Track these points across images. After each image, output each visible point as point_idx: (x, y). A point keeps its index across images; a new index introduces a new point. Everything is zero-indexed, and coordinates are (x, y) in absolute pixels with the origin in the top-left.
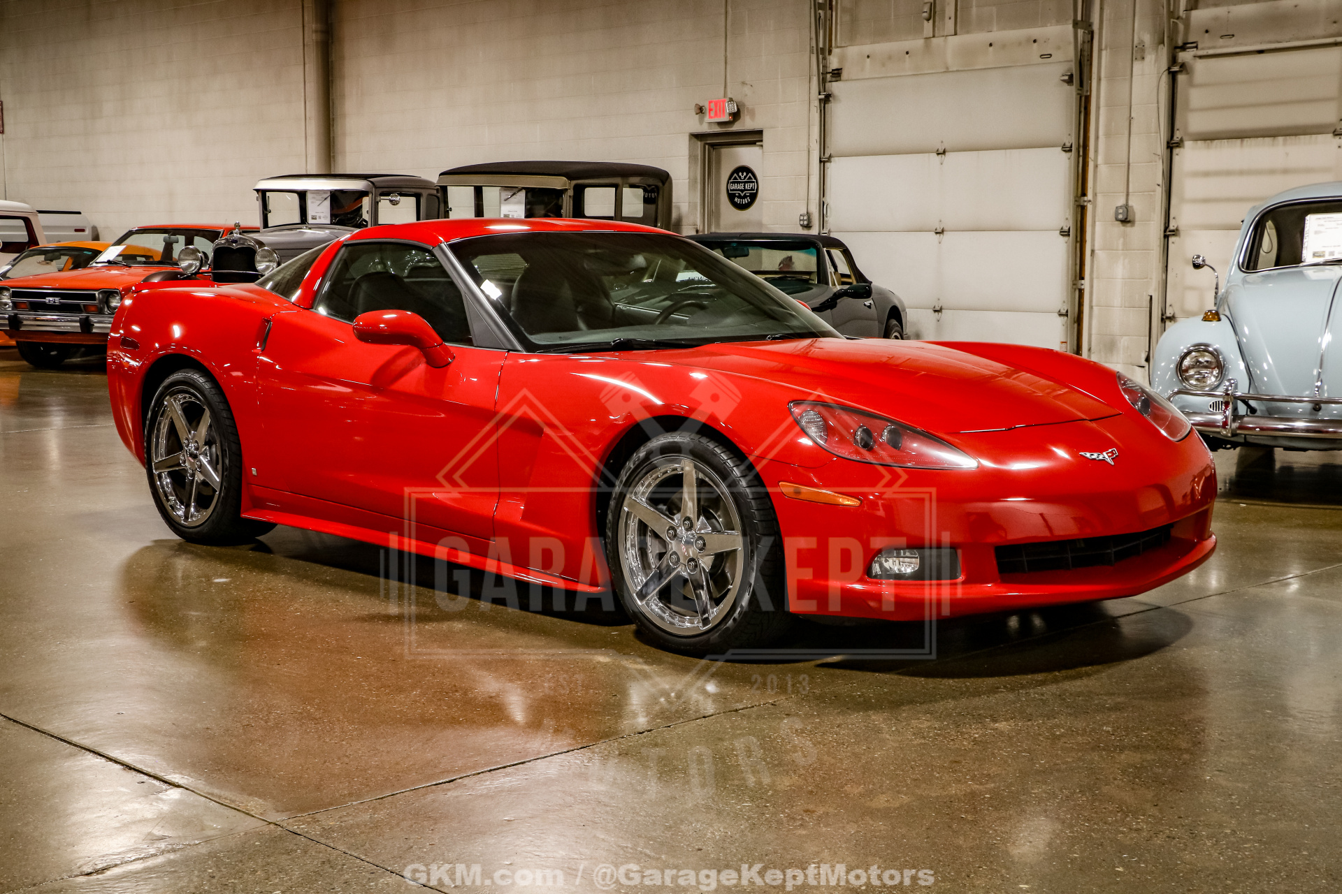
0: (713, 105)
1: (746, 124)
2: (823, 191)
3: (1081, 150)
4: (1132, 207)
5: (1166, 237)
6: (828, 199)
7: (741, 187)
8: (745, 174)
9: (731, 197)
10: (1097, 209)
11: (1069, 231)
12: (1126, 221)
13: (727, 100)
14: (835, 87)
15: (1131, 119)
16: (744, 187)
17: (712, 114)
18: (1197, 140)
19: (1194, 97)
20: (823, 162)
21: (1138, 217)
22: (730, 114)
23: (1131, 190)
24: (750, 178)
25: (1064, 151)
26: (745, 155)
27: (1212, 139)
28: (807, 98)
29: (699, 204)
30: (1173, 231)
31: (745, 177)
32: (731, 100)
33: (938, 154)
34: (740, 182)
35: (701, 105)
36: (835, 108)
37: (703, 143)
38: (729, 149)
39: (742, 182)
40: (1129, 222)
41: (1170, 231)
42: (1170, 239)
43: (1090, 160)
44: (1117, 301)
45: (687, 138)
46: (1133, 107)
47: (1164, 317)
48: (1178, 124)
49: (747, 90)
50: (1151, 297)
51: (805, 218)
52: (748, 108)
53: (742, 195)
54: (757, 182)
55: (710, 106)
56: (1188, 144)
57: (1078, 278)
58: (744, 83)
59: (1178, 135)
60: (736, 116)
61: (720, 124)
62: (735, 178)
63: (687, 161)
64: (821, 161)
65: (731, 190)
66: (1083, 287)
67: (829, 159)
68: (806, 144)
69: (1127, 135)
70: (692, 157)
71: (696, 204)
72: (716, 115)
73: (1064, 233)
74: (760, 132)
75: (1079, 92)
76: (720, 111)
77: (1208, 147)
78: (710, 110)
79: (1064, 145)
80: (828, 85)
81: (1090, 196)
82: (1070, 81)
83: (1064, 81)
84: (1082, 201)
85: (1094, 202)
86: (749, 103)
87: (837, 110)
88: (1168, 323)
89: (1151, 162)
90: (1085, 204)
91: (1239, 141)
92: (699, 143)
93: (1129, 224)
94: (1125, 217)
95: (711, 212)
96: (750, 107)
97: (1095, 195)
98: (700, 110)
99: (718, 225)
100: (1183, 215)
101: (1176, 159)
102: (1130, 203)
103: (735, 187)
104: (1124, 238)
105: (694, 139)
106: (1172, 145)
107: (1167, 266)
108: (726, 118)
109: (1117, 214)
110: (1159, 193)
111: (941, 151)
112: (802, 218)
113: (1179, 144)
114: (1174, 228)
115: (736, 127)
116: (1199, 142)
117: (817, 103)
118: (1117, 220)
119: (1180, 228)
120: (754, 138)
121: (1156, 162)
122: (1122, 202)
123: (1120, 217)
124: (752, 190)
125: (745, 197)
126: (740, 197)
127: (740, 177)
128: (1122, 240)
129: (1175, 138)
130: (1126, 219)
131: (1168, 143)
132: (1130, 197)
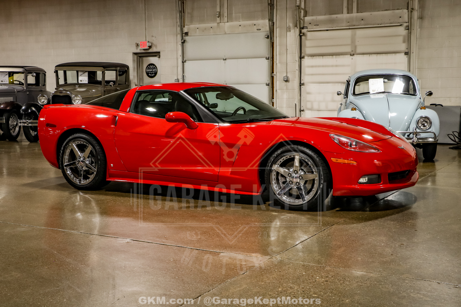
0: (142, 43)
1: (154, 50)
2: (183, 72)
3: (271, 59)
4: (288, 76)
5: (300, 86)
6: (185, 74)
7: (151, 70)
8: (152, 66)
9: (147, 74)
10: (277, 77)
11: (269, 84)
12: (287, 81)
13: (147, 42)
14: (187, 38)
15: (287, 49)
16: (152, 70)
17: (142, 46)
18: (309, 56)
19: (307, 43)
20: (183, 62)
21: (290, 80)
22: (148, 46)
23: (288, 71)
24: (154, 67)
25: (266, 59)
26: (153, 60)
27: (313, 56)
28: (176, 41)
29: (136, 76)
30: (303, 84)
31: (152, 67)
32: (148, 42)
33: (224, 60)
34: (150, 69)
35: (137, 43)
36: (187, 45)
37: (137, 56)
38: (146, 58)
39: (151, 69)
40: (288, 81)
41: (301, 84)
42: (301, 86)
43: (274, 62)
44: (285, 106)
45: (131, 54)
46: (287, 46)
47: (301, 110)
48: (302, 51)
49: (154, 38)
50: (296, 104)
51: (177, 80)
52: (154, 45)
53: (152, 73)
54: (157, 69)
55: (141, 44)
56: (306, 57)
57: (272, 99)
58: (152, 36)
59: (303, 55)
60: (150, 47)
61: (144, 50)
62: (149, 67)
63: (132, 62)
64: (182, 62)
65: (147, 71)
66: (273, 101)
67: (185, 62)
68: (176, 56)
69: (286, 55)
70: (134, 61)
71: (135, 76)
72: (143, 46)
73: (268, 85)
74: (159, 52)
75: (271, 41)
76: (145, 45)
77: (312, 59)
78: (141, 45)
79: (266, 57)
80: (184, 37)
81: (275, 73)
82: (268, 38)
83: (266, 37)
84: (272, 75)
85: (276, 75)
86: (154, 43)
87: (188, 45)
88: (302, 112)
89: (294, 63)
90: (273, 76)
91: (322, 57)
92: (136, 56)
93: (288, 82)
94: (287, 79)
95: (140, 79)
96: (155, 44)
97: (276, 73)
98: (137, 45)
99: (143, 83)
100: (305, 79)
101: (302, 62)
102: (288, 75)
103: (149, 70)
104: (286, 86)
105: (134, 55)
106: (301, 58)
107: (301, 95)
108: (147, 48)
109: (284, 79)
110: (297, 73)
111: (225, 59)
112: (176, 80)
113: (303, 57)
114: (303, 83)
115: (150, 51)
116: (309, 57)
117: (180, 43)
118: (284, 80)
119: (304, 83)
120: (157, 54)
121: (295, 63)
122: (285, 75)
123: (285, 80)
124: (155, 71)
125: (153, 74)
126: (151, 74)
127: (151, 67)
128: (285, 87)
129: (302, 55)
130: (287, 80)
131: (300, 57)
132: (288, 74)
